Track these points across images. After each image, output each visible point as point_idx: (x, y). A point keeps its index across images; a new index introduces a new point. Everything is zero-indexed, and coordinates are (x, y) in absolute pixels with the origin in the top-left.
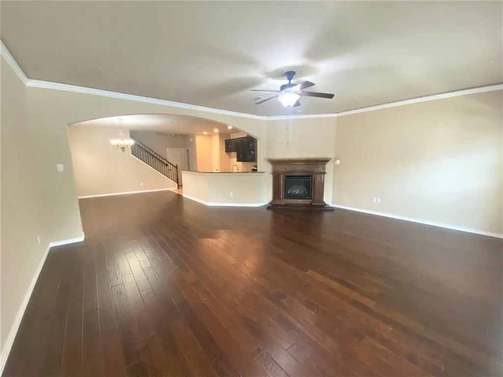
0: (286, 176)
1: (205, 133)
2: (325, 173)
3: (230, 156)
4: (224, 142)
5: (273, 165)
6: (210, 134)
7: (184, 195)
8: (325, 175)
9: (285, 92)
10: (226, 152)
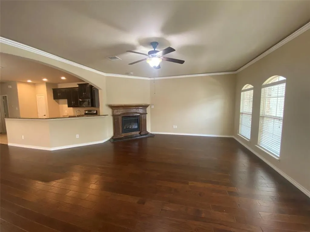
0: (122, 117)
1: (29, 81)
2: (147, 113)
3: (58, 103)
4: (52, 91)
5: (112, 109)
6: (35, 82)
7: (9, 144)
8: (147, 115)
9: (152, 56)
10: (54, 99)
